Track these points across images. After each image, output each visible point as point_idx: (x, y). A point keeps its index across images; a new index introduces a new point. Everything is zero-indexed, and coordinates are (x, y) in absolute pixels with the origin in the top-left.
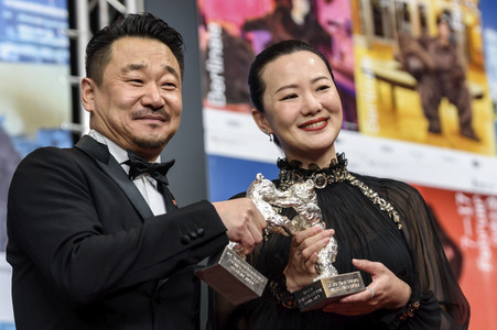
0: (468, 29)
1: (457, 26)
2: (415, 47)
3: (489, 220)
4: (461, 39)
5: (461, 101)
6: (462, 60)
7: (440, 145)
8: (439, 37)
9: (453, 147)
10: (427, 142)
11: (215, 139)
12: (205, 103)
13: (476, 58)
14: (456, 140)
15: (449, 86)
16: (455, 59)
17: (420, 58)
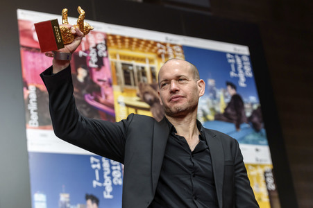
2: (149, 89)
11: (32, 144)
12: (27, 126)
17: (152, 94)
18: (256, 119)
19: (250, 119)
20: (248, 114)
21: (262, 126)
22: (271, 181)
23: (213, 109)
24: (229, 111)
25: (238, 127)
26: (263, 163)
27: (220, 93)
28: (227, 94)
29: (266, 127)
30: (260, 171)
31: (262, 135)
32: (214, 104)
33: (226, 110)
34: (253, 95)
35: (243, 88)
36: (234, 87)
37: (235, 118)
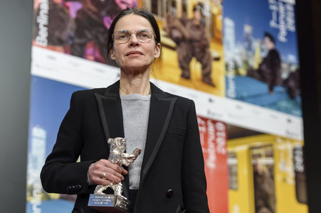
0: (213, 17)
1: (207, 14)
2: (177, 23)
3: (216, 137)
4: (208, 22)
5: (205, 61)
6: (208, 35)
7: (189, 87)
8: (194, 19)
9: (196, 88)
10: (180, 84)
11: (37, 66)
12: (34, 43)
13: (217, 35)
14: (199, 84)
15: (198, 50)
16: (203, 33)
17: (180, 30)
18: (292, 84)
19: (285, 82)
20: (285, 75)
21: (297, 92)
22: (299, 160)
23: (246, 62)
24: (264, 68)
25: (271, 89)
26: (294, 137)
27: (256, 45)
28: (264, 46)
29: (302, 95)
30: (289, 147)
31: (296, 104)
32: (248, 56)
33: (260, 65)
34: (293, 54)
35: (282, 43)
36: (273, 39)
37: (269, 77)
